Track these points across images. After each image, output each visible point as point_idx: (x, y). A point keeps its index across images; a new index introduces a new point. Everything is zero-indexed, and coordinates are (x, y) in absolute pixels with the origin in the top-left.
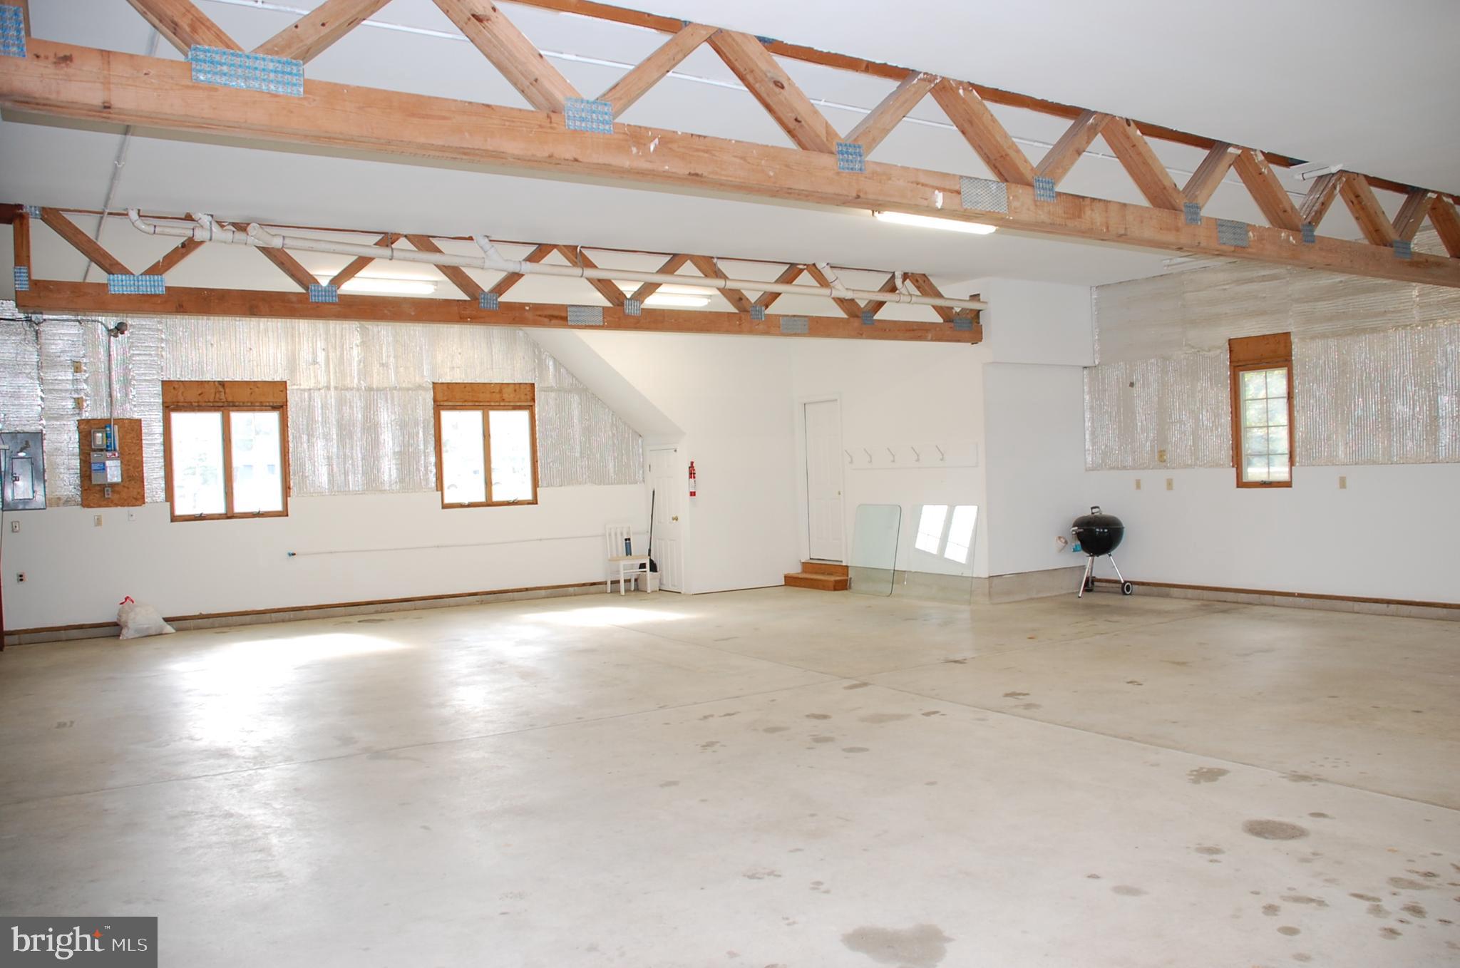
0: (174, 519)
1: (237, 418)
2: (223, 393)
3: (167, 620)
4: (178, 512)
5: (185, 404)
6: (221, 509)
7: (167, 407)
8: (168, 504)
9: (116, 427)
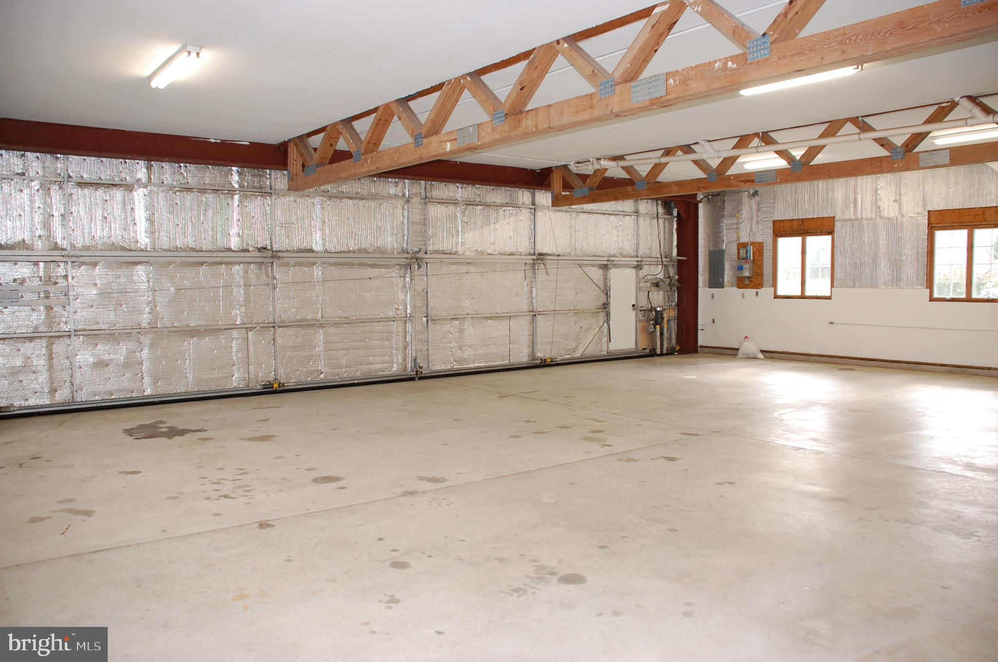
0: (776, 297)
1: (811, 240)
2: (802, 226)
3: (762, 351)
4: (779, 293)
5: (784, 233)
6: (799, 293)
7: (776, 235)
8: (773, 288)
9: (752, 247)
